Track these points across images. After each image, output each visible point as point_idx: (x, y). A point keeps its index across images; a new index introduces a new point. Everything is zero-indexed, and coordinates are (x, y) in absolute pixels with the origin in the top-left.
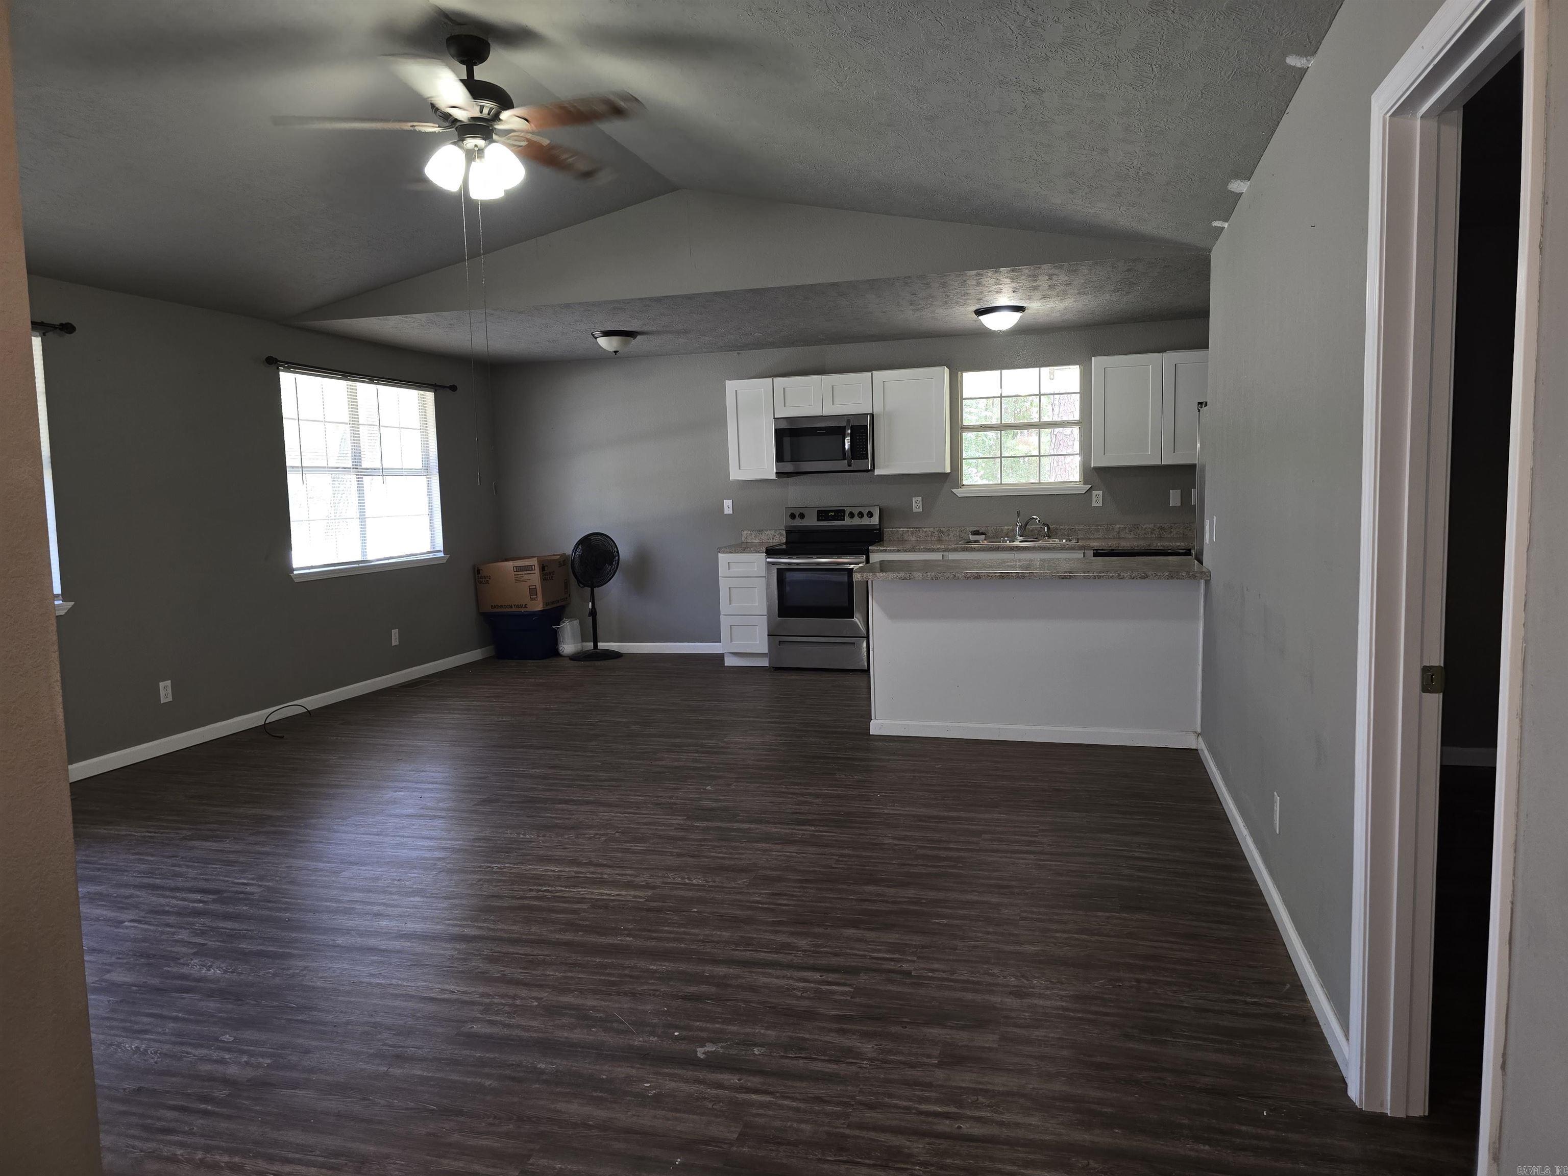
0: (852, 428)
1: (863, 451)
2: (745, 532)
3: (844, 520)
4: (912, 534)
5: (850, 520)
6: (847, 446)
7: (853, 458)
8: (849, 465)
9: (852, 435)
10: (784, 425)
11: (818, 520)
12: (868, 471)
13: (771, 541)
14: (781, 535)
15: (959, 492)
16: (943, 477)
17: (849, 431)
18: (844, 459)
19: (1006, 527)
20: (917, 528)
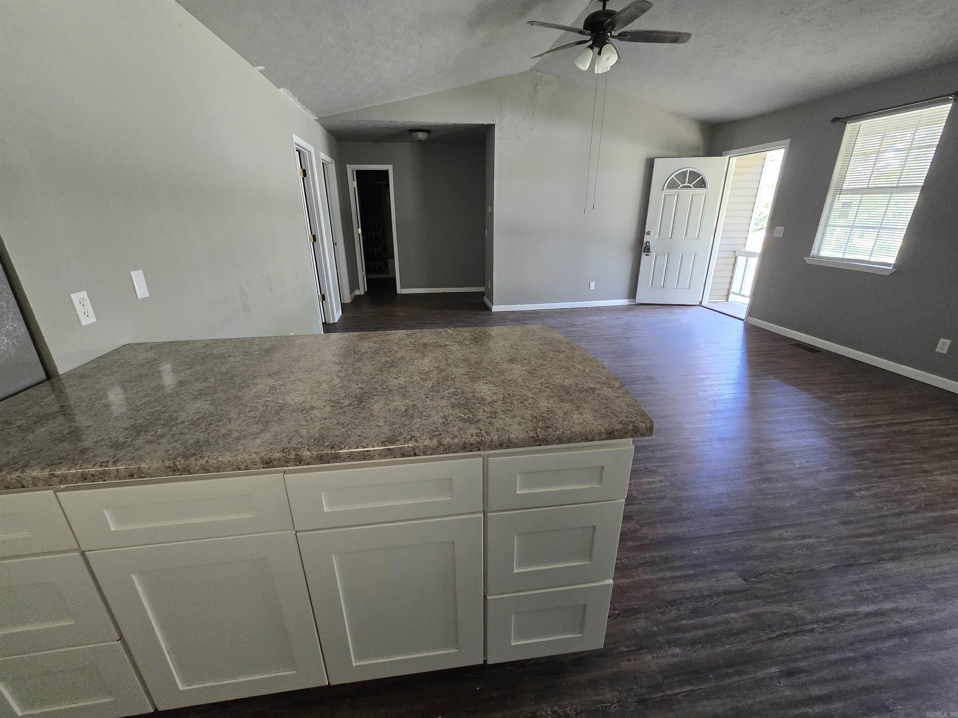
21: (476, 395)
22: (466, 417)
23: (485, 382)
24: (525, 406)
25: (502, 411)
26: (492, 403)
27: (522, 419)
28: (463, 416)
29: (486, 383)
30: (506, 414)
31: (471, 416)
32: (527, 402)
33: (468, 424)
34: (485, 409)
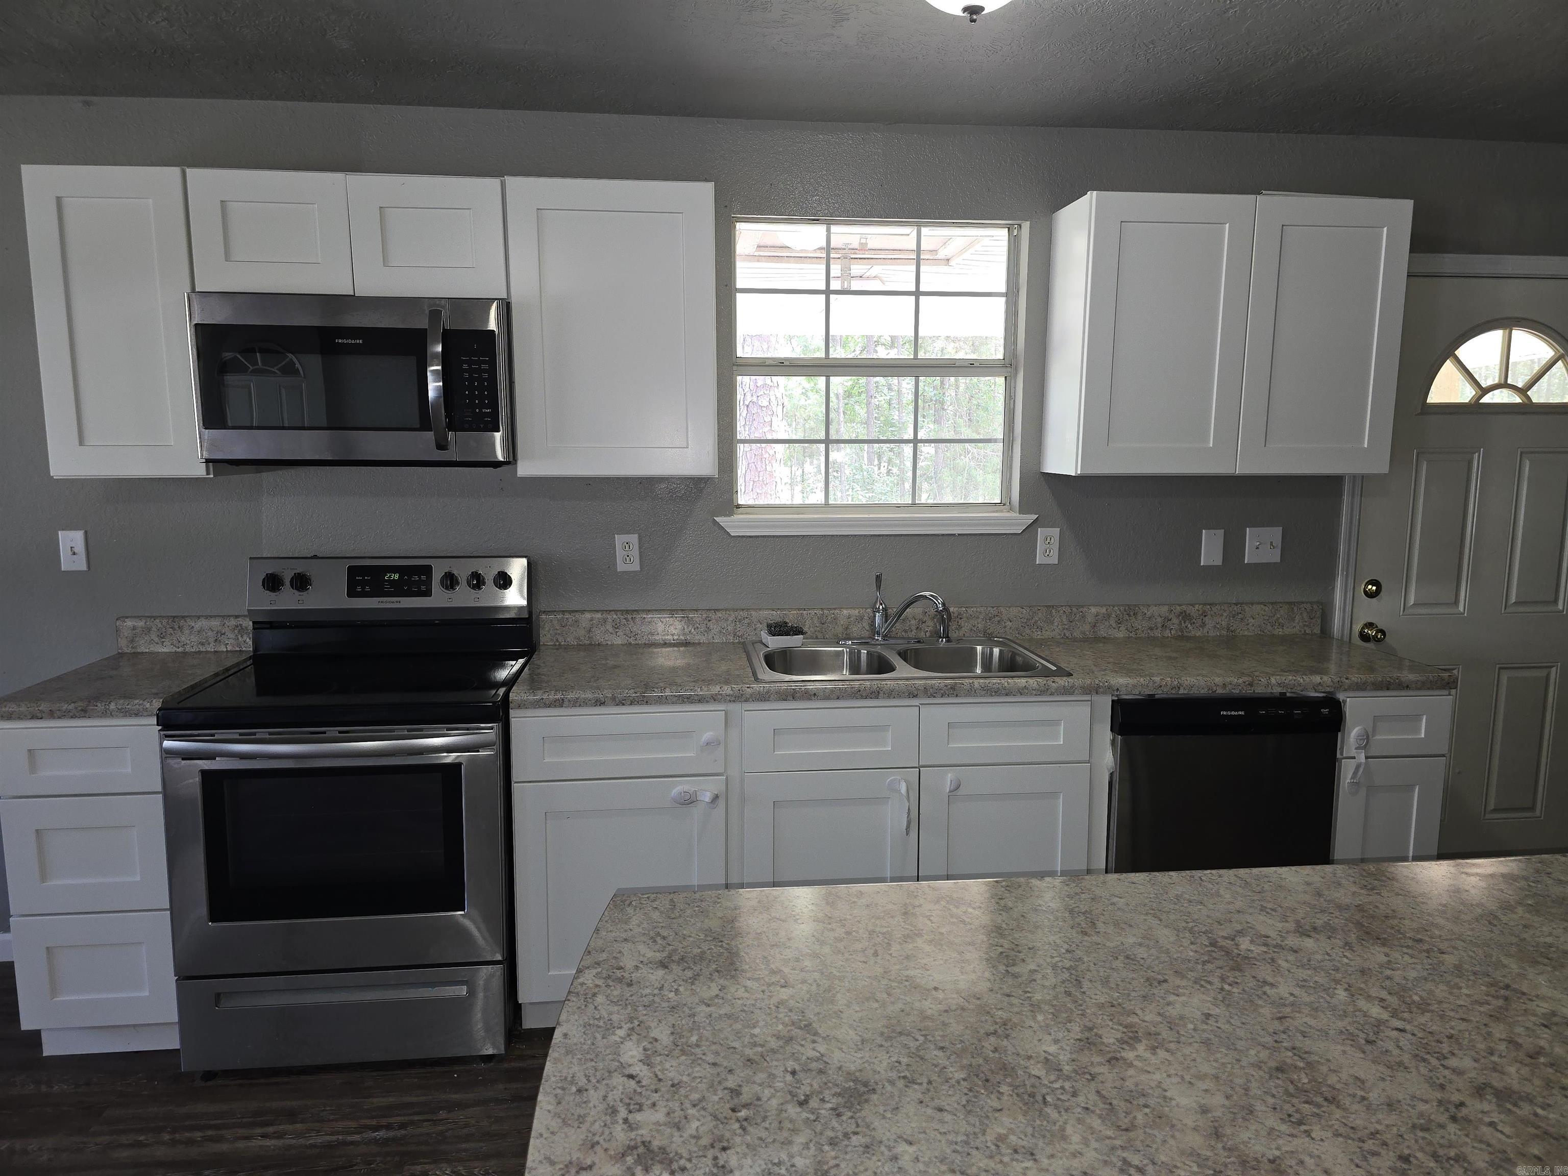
0: (448, 337)
1: (482, 406)
2: (129, 623)
3: (428, 593)
4: (616, 627)
5: (448, 594)
6: (434, 387)
7: (451, 427)
8: (442, 445)
9: (445, 360)
10: (220, 316)
11: (352, 593)
12: (497, 464)
13: (210, 648)
14: (241, 630)
15: (733, 524)
16: (697, 484)
17: (439, 348)
18: (425, 424)
19: (845, 612)
20: (627, 612)
21: (955, 955)
22: (964, 908)
23: (940, 995)
24: (844, 926)
25: (892, 917)
26: (915, 934)
27: (854, 902)
28: (970, 910)
29: (936, 989)
30: (884, 911)
31: (955, 910)
32: (837, 935)
33: (955, 896)
34: (929, 923)
